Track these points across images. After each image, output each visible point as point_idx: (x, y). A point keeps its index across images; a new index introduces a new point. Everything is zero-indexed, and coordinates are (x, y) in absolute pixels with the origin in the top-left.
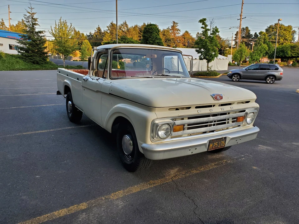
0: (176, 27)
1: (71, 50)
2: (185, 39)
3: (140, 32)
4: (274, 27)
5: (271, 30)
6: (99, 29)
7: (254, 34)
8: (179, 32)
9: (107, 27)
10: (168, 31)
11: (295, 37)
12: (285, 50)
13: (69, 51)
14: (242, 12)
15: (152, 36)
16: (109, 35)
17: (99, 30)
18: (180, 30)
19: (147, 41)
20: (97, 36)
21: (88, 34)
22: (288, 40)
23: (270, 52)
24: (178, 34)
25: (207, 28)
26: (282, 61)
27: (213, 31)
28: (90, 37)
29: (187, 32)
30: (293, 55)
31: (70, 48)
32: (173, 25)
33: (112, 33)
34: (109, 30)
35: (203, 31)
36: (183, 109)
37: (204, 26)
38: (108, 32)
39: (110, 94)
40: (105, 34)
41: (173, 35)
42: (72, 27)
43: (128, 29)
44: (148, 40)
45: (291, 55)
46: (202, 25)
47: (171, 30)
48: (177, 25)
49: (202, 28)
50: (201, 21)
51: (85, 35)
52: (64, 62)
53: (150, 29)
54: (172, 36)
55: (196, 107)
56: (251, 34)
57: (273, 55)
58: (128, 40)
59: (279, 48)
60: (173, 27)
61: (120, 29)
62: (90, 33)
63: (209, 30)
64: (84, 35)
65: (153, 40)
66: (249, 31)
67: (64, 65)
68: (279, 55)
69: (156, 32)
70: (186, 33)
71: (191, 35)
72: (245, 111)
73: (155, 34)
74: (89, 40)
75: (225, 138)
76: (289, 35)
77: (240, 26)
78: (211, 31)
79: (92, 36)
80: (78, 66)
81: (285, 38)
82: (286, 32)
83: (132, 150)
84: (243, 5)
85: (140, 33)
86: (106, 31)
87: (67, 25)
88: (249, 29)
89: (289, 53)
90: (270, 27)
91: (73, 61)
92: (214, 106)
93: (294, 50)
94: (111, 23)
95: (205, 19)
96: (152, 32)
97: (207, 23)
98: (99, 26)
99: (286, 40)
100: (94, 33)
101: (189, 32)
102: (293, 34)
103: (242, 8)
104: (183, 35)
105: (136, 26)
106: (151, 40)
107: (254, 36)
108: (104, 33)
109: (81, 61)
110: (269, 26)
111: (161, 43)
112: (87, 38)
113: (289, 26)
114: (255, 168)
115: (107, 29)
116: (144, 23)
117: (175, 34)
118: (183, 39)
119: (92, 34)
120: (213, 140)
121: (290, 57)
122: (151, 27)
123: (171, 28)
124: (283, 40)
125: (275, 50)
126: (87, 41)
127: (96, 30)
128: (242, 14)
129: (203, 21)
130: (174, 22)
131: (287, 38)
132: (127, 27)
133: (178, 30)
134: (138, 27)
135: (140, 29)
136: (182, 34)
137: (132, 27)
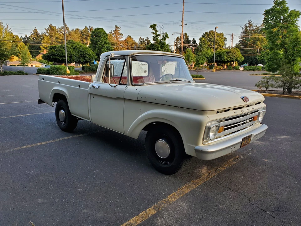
0: (119, 32)
1: (9, 54)
2: (128, 43)
3: (81, 35)
4: (209, 34)
5: (206, 36)
6: (36, 31)
7: (192, 40)
8: (122, 36)
9: (46, 29)
10: (110, 35)
11: (226, 43)
12: (222, 55)
13: (8, 55)
14: (183, 19)
15: (101, 40)
16: (48, 37)
17: (37, 33)
18: (122, 35)
19: (96, 46)
20: (33, 38)
21: (24, 37)
22: (221, 46)
23: (210, 57)
24: (121, 38)
25: (158, 33)
26: (217, 65)
27: (163, 37)
28: (26, 40)
29: (129, 36)
30: (229, 60)
31: (8, 52)
32: (115, 29)
33: (51, 36)
34: (47, 32)
35: (154, 36)
36: (222, 112)
37: (154, 31)
38: (47, 34)
39: (138, 100)
40: (44, 37)
41: (116, 39)
42: (8, 29)
43: (69, 32)
44: (96, 44)
45: (227, 59)
46: (153, 30)
47: (113, 34)
48: (119, 30)
49: (153, 33)
50: (151, 26)
51: (20, 37)
52: (1, 68)
53: (98, 33)
54: (115, 41)
55: (234, 109)
56: (189, 39)
57: (212, 60)
58: (76, 44)
59: (217, 53)
60: (115, 31)
61: (60, 31)
62: (26, 36)
63: (159, 35)
64: (18, 37)
65: (102, 44)
66: (188, 37)
67: (2, 70)
68: (217, 59)
69: (105, 36)
70: (129, 38)
71: (134, 39)
72: (258, 111)
73: (103, 39)
74: (25, 43)
75: (251, 135)
76: (222, 41)
77: (182, 32)
78: (162, 37)
79: (28, 38)
80: (18, 72)
81: (218, 44)
82: (219, 39)
83: (169, 154)
84: (184, 12)
85: (81, 37)
86: (44, 33)
87: (2, 26)
88: (188, 35)
89: (226, 58)
90: (206, 34)
91: (10, 65)
92: (243, 107)
93: (229, 55)
94: (50, 26)
95: (155, 25)
96: (100, 36)
97: (158, 28)
98: (35, 27)
99: (220, 46)
100: (30, 35)
101: (132, 37)
102: (224, 40)
103: (183, 16)
104: (126, 40)
105: (77, 29)
106: (100, 44)
107: (192, 42)
108: (42, 36)
109: (20, 65)
110: (204, 33)
111: (110, 47)
112: (23, 41)
113: (221, 33)
114: (266, 160)
115: (46, 31)
116: (86, 27)
117: (118, 39)
118: (126, 43)
119: (28, 37)
120: (244, 138)
121: (226, 61)
122: (98, 31)
123: (113, 33)
124: (217, 46)
125: (214, 55)
126: (22, 44)
127: (33, 32)
128: (184, 21)
129: (153, 27)
130: (116, 27)
131: (220, 44)
132: (67, 30)
133: (121, 34)
134: (79, 30)
135: (82, 32)
136: (125, 38)
137: (73, 30)
